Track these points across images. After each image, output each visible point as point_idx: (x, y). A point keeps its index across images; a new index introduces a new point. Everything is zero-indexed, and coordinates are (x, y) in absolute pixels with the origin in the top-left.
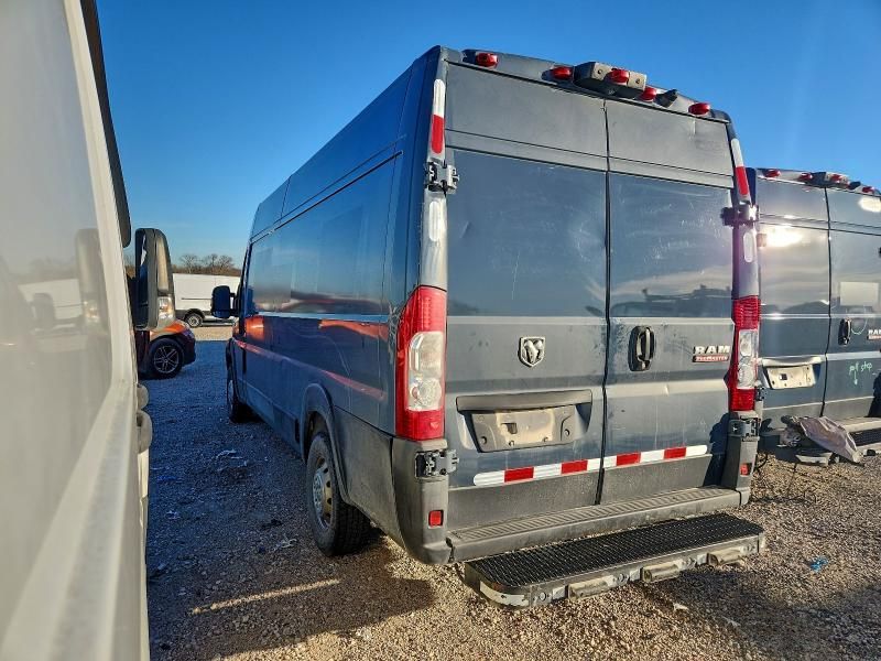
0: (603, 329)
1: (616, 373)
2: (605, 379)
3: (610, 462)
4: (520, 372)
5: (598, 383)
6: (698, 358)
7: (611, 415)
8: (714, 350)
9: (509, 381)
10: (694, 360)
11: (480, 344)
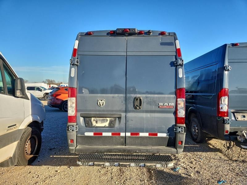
0: (124, 97)
1: (130, 110)
2: (126, 111)
3: (128, 134)
4: (98, 108)
5: (124, 112)
6: (160, 107)
7: (128, 121)
8: (167, 105)
9: (95, 110)
10: (159, 107)
11: (86, 101)
